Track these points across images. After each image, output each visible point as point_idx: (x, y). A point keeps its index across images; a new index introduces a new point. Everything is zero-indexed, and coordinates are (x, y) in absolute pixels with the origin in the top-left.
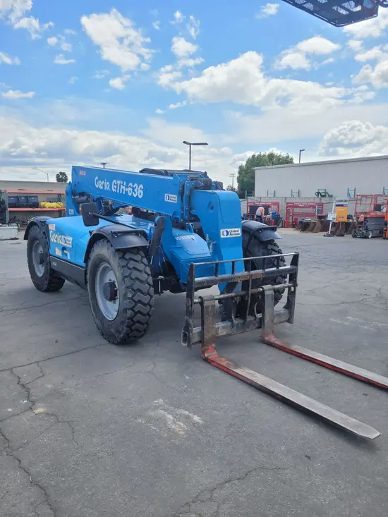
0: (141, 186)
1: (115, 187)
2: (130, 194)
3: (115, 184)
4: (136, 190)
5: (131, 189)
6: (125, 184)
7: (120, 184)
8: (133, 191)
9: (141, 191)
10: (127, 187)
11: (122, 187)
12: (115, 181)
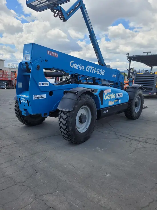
0: (104, 71)
1: (89, 69)
2: (98, 74)
3: (88, 68)
4: (101, 72)
5: (99, 71)
6: (95, 68)
7: (92, 69)
8: (100, 72)
9: (104, 73)
10: (96, 70)
11: (93, 70)
12: (88, 66)
